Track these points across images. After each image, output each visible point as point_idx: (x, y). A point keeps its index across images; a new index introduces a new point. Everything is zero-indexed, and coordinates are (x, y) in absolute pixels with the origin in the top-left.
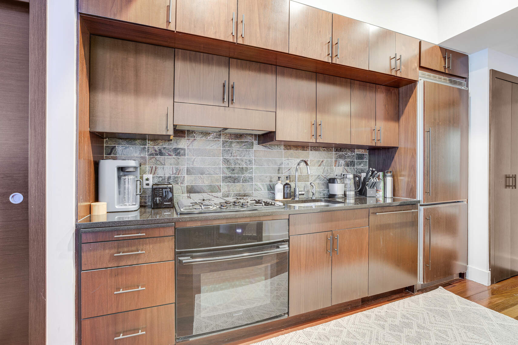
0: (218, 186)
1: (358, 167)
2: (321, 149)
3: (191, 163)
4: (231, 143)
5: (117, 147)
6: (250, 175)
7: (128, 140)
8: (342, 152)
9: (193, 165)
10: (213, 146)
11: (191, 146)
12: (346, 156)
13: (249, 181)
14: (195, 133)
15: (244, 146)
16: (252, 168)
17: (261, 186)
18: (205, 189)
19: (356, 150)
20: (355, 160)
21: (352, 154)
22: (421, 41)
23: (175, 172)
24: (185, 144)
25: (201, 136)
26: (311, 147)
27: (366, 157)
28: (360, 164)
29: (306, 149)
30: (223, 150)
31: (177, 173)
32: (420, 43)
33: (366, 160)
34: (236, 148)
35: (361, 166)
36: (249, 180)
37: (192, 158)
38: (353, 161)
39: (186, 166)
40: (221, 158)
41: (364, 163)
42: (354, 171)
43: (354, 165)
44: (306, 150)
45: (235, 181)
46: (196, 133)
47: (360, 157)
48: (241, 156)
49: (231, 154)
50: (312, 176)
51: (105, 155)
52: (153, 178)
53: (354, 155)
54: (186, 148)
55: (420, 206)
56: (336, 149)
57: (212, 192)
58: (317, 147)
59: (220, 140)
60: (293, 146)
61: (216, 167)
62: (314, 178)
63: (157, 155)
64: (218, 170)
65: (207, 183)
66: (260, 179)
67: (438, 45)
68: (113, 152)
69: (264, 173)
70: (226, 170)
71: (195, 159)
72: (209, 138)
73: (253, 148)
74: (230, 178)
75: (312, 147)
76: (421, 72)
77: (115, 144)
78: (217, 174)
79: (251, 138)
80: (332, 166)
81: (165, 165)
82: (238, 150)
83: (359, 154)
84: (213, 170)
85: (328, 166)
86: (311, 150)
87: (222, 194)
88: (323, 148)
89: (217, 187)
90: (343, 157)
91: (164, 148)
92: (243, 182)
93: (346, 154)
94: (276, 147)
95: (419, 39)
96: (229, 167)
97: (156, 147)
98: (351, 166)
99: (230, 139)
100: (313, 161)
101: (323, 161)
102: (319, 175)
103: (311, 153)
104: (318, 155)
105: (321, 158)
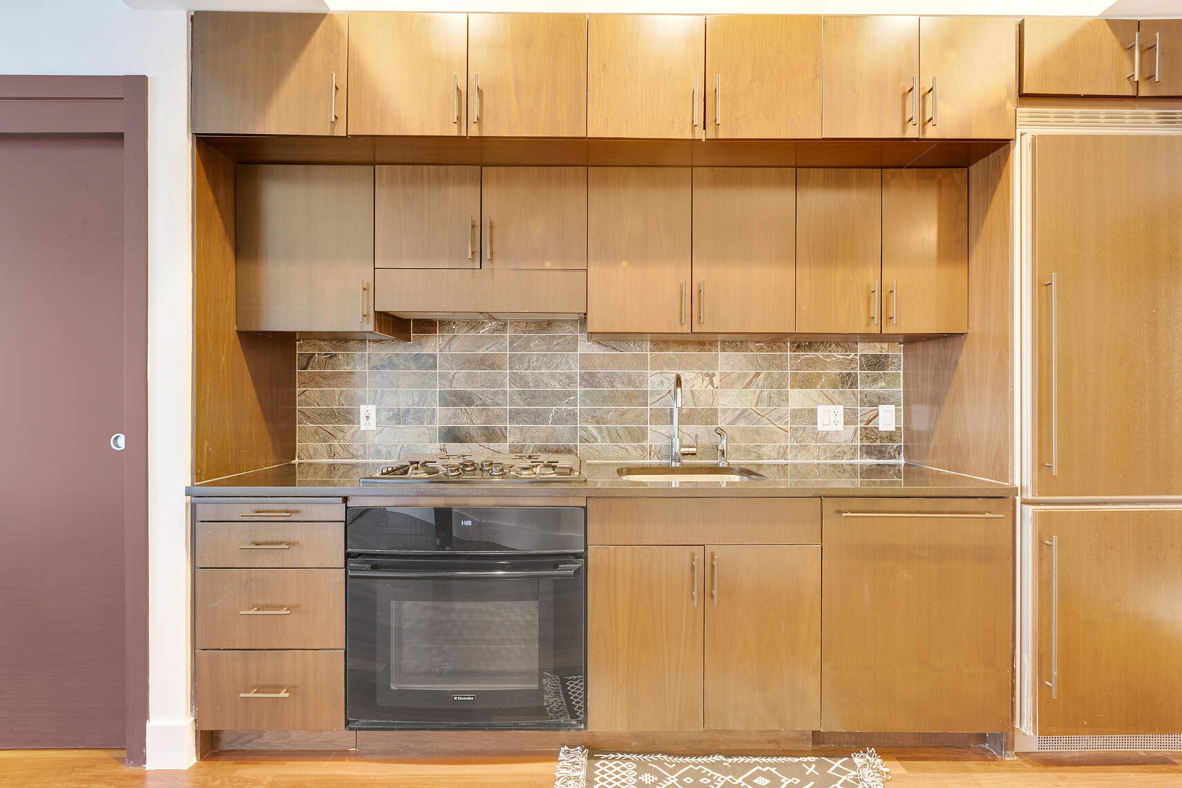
0: (501, 430)
1: (869, 389)
2: (751, 346)
3: (448, 383)
4: (529, 340)
5: (317, 355)
6: (570, 408)
7: (335, 342)
8: (816, 351)
9: (451, 387)
10: (490, 347)
11: (447, 349)
12: (829, 360)
13: (567, 421)
14: (454, 323)
15: (557, 345)
16: (575, 393)
17: (595, 432)
18: (474, 433)
19: (860, 346)
20: (859, 372)
21: (848, 355)
22: (1023, 20)
23: (416, 399)
24: (436, 346)
25: (467, 328)
26: (723, 342)
27: (894, 363)
28: (875, 381)
29: (707, 347)
30: (512, 356)
31: (422, 403)
32: (1021, 27)
33: (898, 371)
34: (538, 351)
35: (879, 386)
36: (569, 418)
37: (449, 373)
38: (849, 375)
39: (438, 389)
40: (508, 371)
41: (888, 379)
42: (855, 401)
43: (854, 385)
44: (710, 351)
45: (538, 420)
46: (457, 323)
47: (877, 363)
48: (549, 368)
49: (529, 362)
50: (725, 411)
51: (297, 371)
52: (378, 411)
53: (852, 360)
54: (438, 353)
55: (1022, 503)
56: (796, 345)
57: (489, 440)
58: (741, 342)
59: (506, 336)
60: (674, 342)
61: (497, 391)
62: (730, 416)
63: (383, 367)
64: (500, 397)
65: (478, 423)
66: (593, 417)
67: (1101, 15)
68: (311, 363)
69: (601, 404)
70: (516, 397)
71: (455, 374)
72: (483, 333)
73: (576, 350)
74: (527, 413)
75: (727, 343)
76: (1025, 112)
77: (313, 350)
78: (498, 405)
79: (572, 329)
80: (785, 387)
81: (398, 387)
82: (543, 355)
83: (872, 355)
84: (490, 396)
85: (772, 387)
86: (723, 350)
87: (510, 446)
88: (757, 342)
89: (498, 431)
90: (818, 365)
91: (397, 355)
92: (554, 422)
93: (828, 356)
94: (632, 345)
95: (1018, 17)
96: (524, 392)
97: (383, 353)
98: (842, 388)
99: (525, 333)
100: (728, 376)
101: (757, 375)
102: (745, 410)
103: (722, 355)
104: (743, 360)
105: (751, 367)
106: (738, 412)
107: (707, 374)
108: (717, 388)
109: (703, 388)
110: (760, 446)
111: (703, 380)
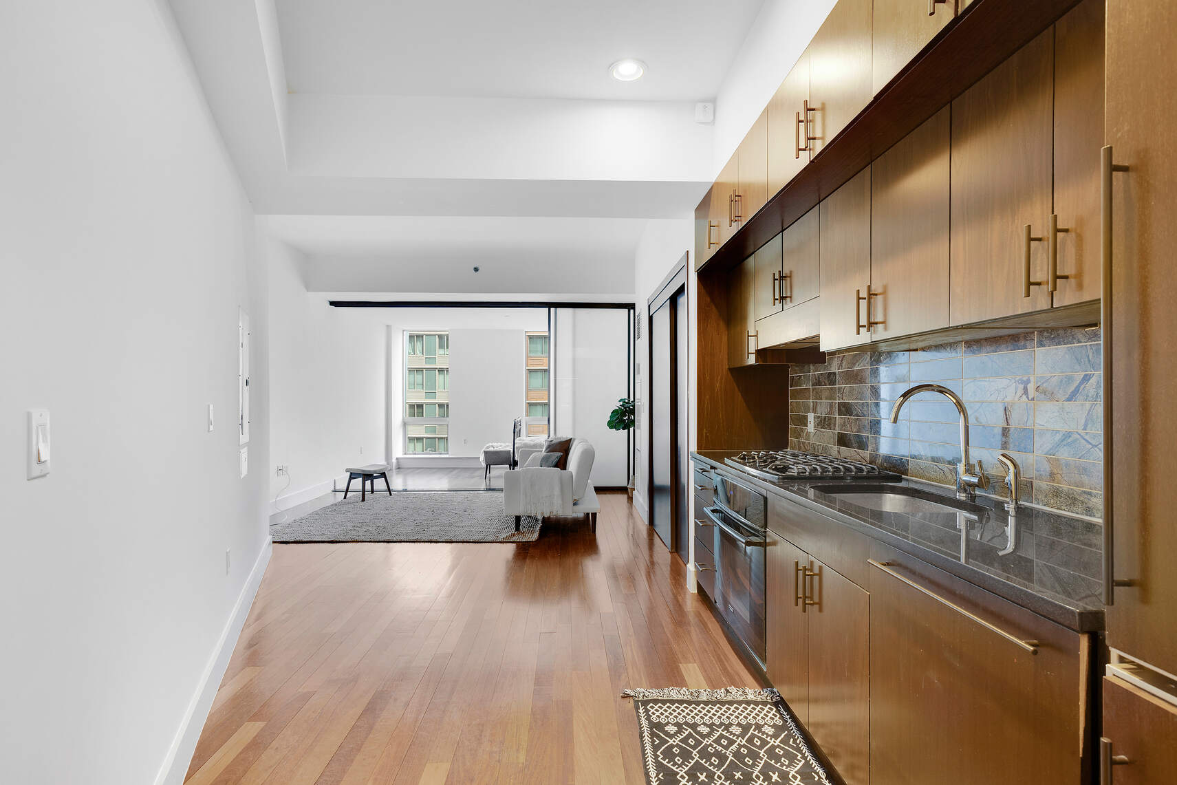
3: (841, 397)
9: (843, 399)
17: (921, 448)
23: (829, 410)
24: (836, 365)
26: (1041, 333)
29: (1024, 341)
30: (871, 370)
31: (831, 413)
39: (837, 401)
44: (1025, 347)
50: (1042, 433)
52: (814, 418)
61: (864, 403)
62: (1049, 442)
63: (817, 384)
64: (865, 408)
65: (855, 430)
75: (1046, 334)
78: (864, 415)
84: (860, 408)
86: (1041, 345)
89: (864, 439)
91: (821, 374)
97: (816, 373)
100: (1046, 381)
101: (1086, 378)
102: (1068, 435)
103: (1040, 352)
104: (1067, 356)
105: (1077, 367)
106: (1058, 437)
107: (1022, 382)
108: (1033, 399)
109: (1016, 399)
110: (1090, 494)
111: (1016, 389)
